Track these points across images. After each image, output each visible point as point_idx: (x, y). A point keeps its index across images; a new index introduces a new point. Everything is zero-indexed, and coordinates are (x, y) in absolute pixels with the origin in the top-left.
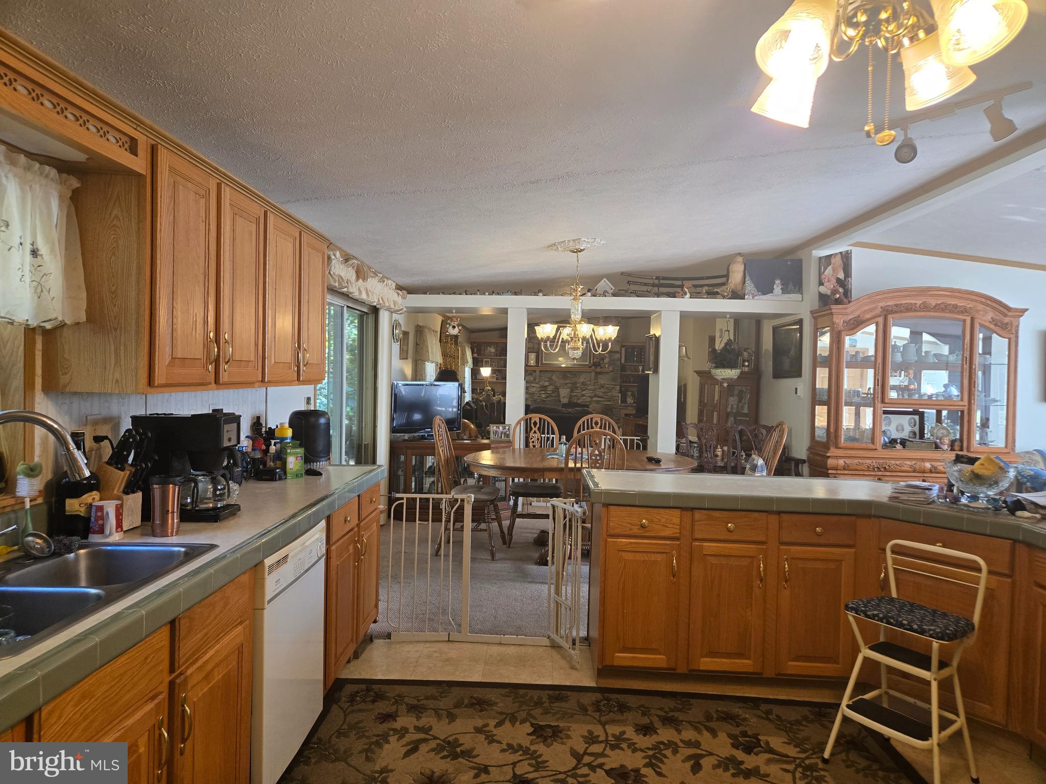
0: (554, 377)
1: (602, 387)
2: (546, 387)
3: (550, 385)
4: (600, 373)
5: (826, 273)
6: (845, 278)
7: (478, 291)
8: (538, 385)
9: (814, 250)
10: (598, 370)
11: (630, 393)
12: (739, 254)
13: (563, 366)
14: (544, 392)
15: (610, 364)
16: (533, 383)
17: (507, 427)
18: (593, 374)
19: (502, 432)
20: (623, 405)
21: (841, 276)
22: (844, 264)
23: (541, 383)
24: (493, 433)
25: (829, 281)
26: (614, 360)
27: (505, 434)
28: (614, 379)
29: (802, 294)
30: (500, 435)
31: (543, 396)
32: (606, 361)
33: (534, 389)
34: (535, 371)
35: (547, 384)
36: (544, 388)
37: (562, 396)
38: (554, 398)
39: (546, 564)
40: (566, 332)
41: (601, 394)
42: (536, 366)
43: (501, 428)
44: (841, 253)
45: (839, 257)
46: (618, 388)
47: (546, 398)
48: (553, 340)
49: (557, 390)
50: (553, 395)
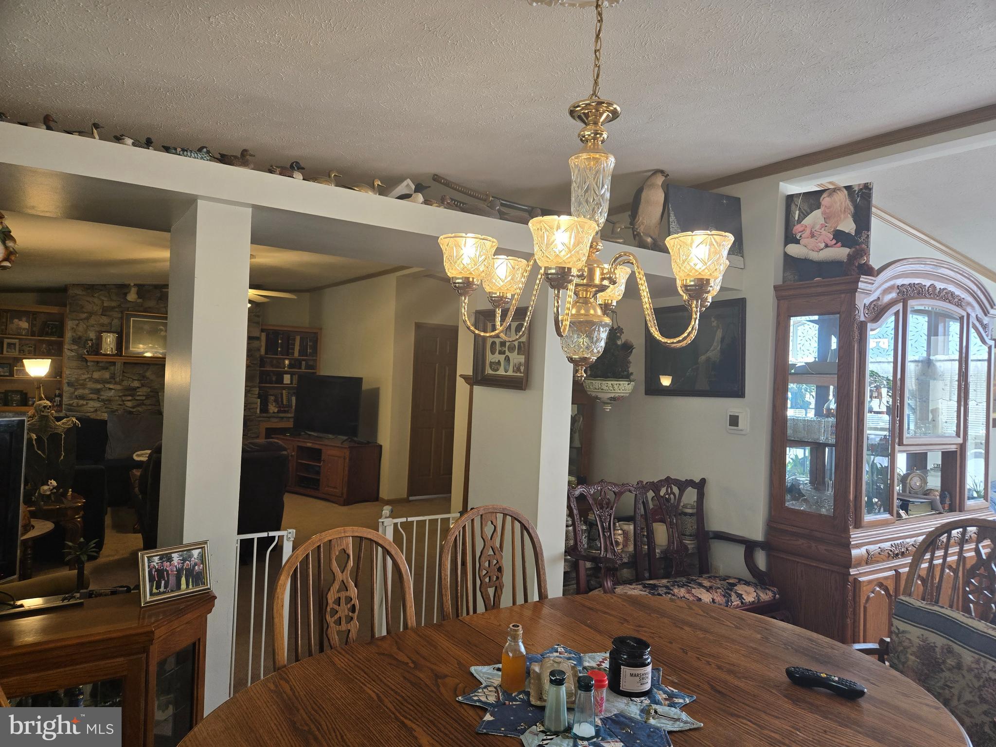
0: (148, 374)
2: (134, 389)
3: (143, 385)
5: (807, 221)
6: (858, 231)
7: (96, 126)
8: (118, 387)
9: (781, 181)
11: (272, 398)
12: (662, 172)
14: (130, 398)
16: (108, 383)
17: (196, 553)
19: (179, 571)
20: (265, 415)
21: (848, 226)
22: (856, 206)
23: (125, 383)
24: (151, 580)
25: (812, 235)
27: (190, 573)
29: (742, 257)
30: (172, 580)
31: (129, 404)
33: (112, 393)
34: (114, 364)
35: (136, 384)
36: (131, 391)
38: (149, 408)
42: (116, 355)
43: (176, 557)
44: (848, 188)
45: (842, 197)
47: (133, 407)
49: (154, 394)
50: (148, 402)
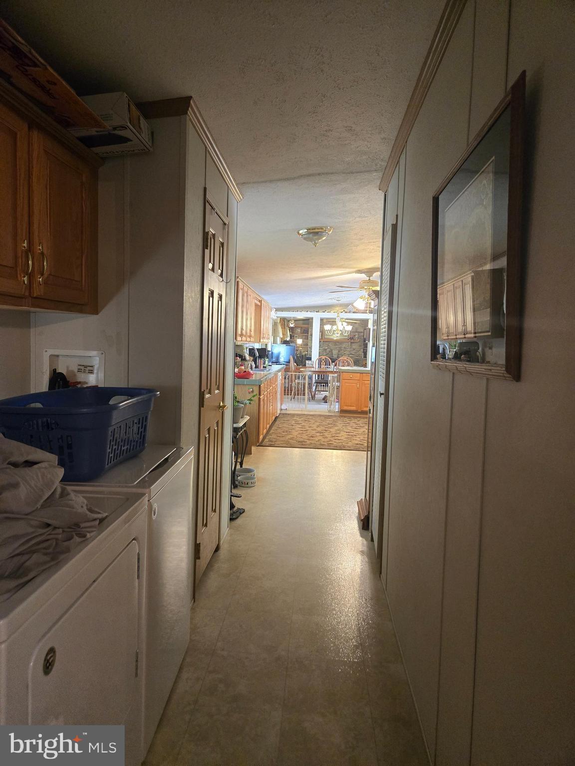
0: (330, 345)
1: (354, 350)
2: (326, 349)
3: (328, 348)
4: (353, 343)
10: (352, 341)
13: (335, 339)
15: (358, 338)
17: (312, 362)
18: (350, 343)
19: (310, 364)
23: (324, 347)
26: (360, 336)
28: (360, 346)
32: (356, 336)
37: (334, 354)
39: (327, 403)
40: (335, 327)
41: (353, 353)
43: (310, 362)
46: (362, 350)
48: (330, 331)
49: (331, 351)
50: (330, 353)
